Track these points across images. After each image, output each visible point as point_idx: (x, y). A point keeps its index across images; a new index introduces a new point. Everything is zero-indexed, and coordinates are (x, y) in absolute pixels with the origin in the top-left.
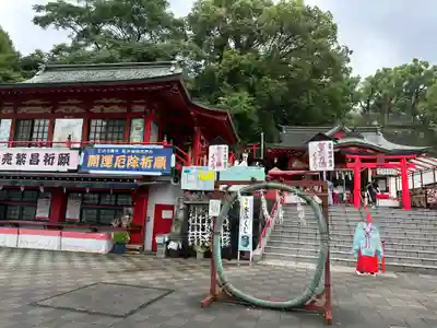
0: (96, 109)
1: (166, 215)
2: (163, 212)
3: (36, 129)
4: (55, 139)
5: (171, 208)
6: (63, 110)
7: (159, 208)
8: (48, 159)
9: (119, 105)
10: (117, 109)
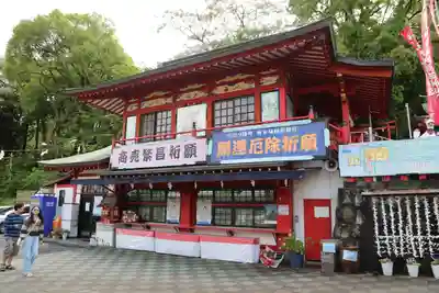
0: (220, 90)
1: (320, 212)
2: (316, 209)
3: (159, 123)
4: (179, 130)
5: (326, 203)
6: (184, 97)
7: (310, 205)
8: (174, 153)
9: (245, 81)
10: (243, 86)
